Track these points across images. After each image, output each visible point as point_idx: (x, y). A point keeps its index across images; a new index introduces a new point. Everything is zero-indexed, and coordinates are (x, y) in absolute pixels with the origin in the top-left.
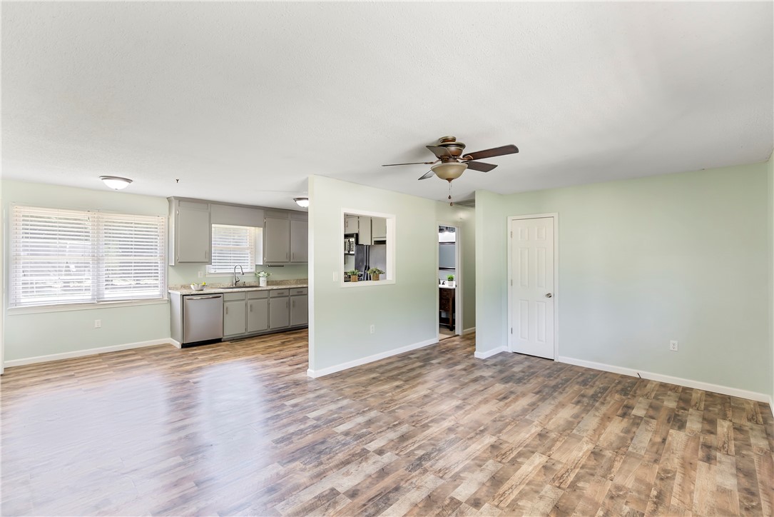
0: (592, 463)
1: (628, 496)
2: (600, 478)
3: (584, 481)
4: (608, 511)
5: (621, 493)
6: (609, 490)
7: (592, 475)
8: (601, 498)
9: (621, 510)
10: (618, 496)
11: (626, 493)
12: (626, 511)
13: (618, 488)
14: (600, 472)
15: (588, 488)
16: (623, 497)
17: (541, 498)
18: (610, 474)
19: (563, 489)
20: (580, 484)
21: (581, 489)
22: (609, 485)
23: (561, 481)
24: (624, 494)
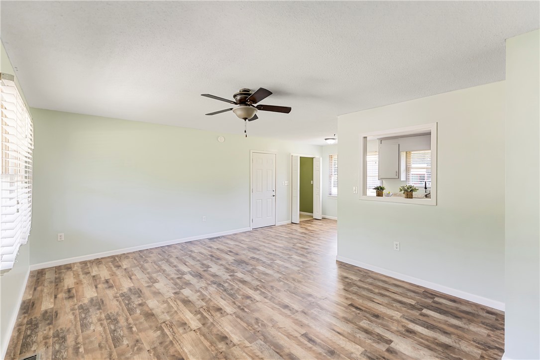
0: (172, 351)
1: (131, 350)
2: (155, 345)
3: (159, 336)
4: (132, 333)
5: (136, 348)
6: (143, 344)
7: (161, 343)
8: (141, 336)
9: (127, 339)
10: (135, 345)
11: (133, 351)
12: (124, 341)
13: (140, 350)
14: (161, 350)
15: (154, 335)
16: (133, 347)
17: (163, 312)
18: (154, 354)
19: (161, 323)
20: (159, 333)
21: (155, 331)
22: (147, 347)
23: (168, 325)
24: (134, 350)
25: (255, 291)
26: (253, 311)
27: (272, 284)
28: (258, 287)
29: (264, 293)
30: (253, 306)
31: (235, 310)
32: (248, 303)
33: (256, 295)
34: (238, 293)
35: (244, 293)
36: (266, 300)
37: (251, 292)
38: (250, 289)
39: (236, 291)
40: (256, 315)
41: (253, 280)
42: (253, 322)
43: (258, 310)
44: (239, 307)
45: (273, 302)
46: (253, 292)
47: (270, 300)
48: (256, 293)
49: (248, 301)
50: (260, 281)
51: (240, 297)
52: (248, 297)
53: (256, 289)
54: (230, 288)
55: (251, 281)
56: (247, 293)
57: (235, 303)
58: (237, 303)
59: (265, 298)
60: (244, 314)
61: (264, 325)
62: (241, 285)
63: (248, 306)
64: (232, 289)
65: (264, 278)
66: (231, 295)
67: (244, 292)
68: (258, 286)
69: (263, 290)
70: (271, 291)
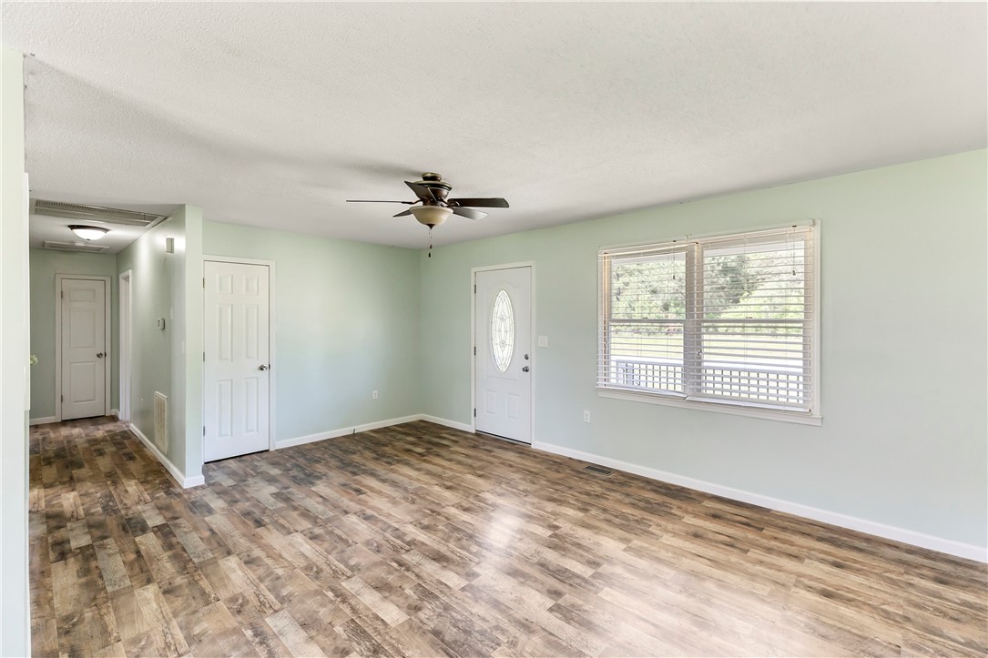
25: (415, 540)
26: (417, 511)
27: (378, 558)
28: (407, 548)
29: (398, 537)
30: (418, 516)
31: (444, 510)
32: (427, 519)
33: (413, 532)
34: (445, 533)
35: (434, 534)
36: (396, 525)
37: (422, 537)
38: (423, 544)
39: (450, 537)
40: (414, 507)
41: (419, 564)
42: (418, 500)
43: (410, 512)
44: (439, 514)
45: (385, 523)
46: (418, 538)
47: (390, 526)
48: (412, 536)
49: (426, 522)
50: (400, 565)
51: (440, 527)
52: (426, 528)
53: (412, 543)
54: (464, 542)
55: (423, 561)
56: (429, 535)
57: (446, 518)
58: (444, 519)
59: (397, 529)
60: (430, 507)
61: (404, 498)
62: (443, 549)
63: (426, 516)
64: (459, 539)
65: (390, 573)
66: (457, 529)
67: (434, 537)
68: (408, 551)
69: (398, 542)
70: (384, 542)
